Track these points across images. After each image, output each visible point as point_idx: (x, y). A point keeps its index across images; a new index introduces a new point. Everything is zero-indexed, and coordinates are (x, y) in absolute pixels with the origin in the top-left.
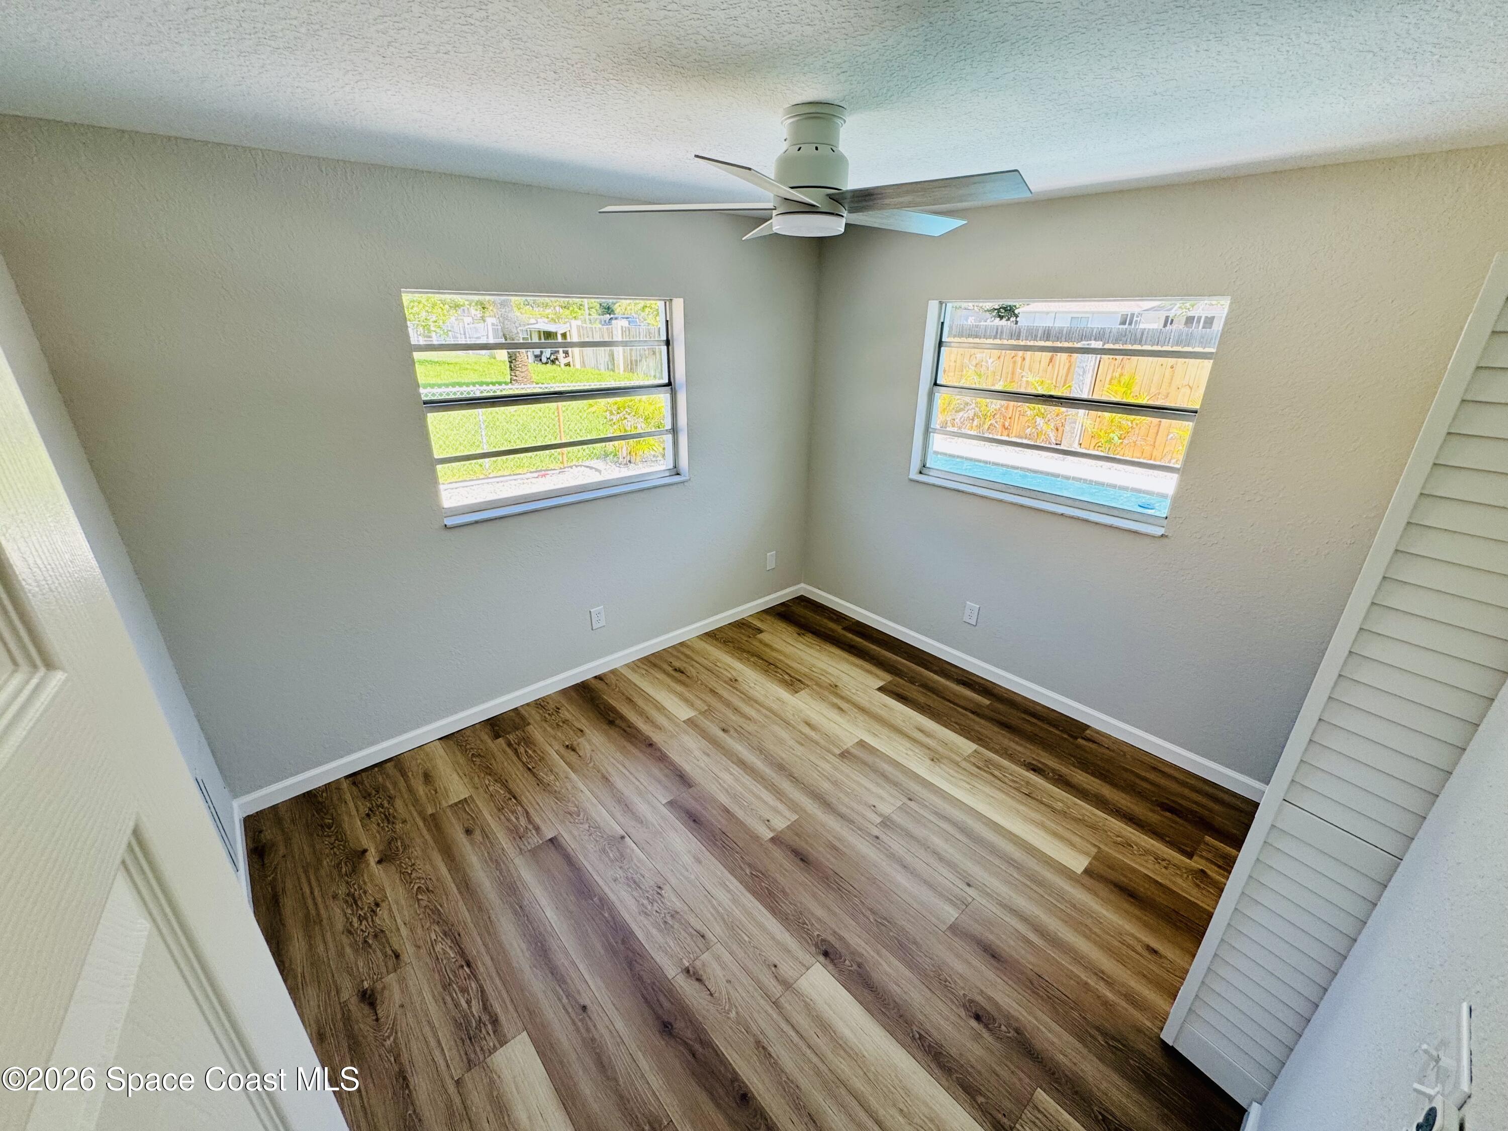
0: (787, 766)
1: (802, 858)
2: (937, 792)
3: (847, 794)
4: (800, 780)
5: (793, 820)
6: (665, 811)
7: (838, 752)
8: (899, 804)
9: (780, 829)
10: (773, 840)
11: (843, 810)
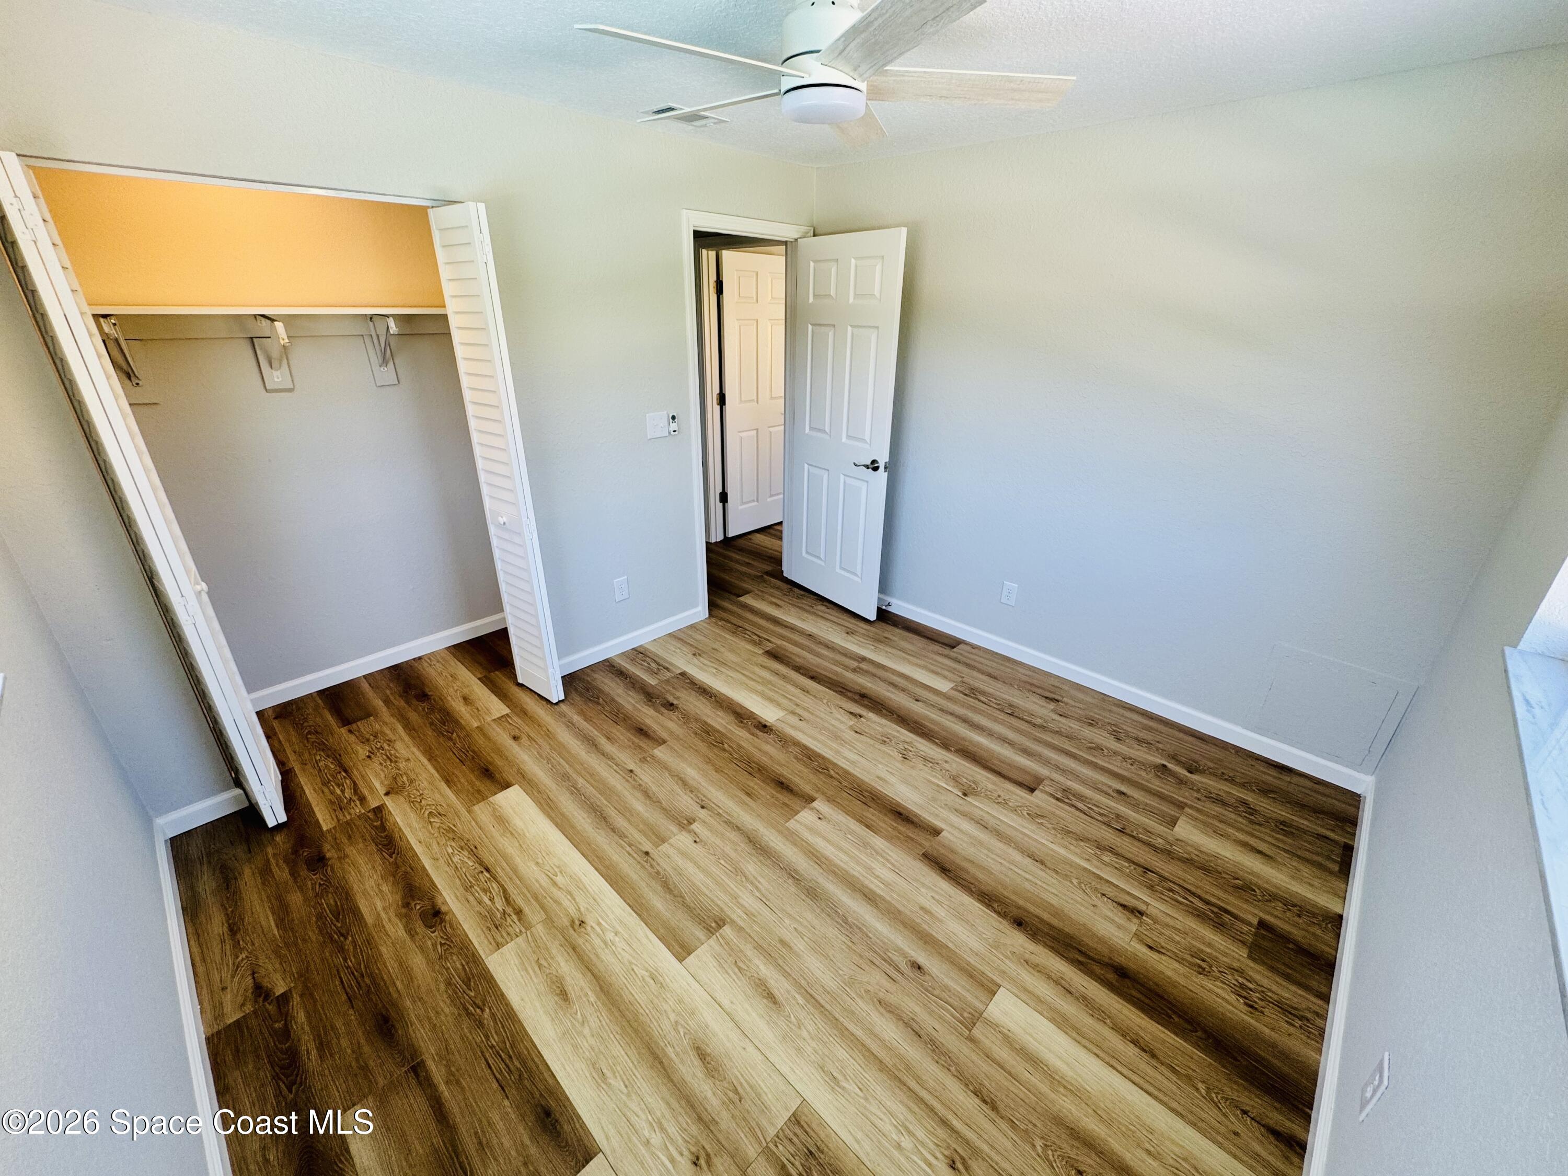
0: (804, 897)
1: (782, 785)
2: (607, 867)
3: (725, 856)
4: (786, 876)
5: (792, 820)
6: (939, 824)
7: (727, 930)
8: (665, 847)
9: (806, 810)
10: (813, 800)
11: (733, 835)
